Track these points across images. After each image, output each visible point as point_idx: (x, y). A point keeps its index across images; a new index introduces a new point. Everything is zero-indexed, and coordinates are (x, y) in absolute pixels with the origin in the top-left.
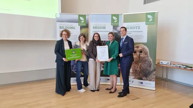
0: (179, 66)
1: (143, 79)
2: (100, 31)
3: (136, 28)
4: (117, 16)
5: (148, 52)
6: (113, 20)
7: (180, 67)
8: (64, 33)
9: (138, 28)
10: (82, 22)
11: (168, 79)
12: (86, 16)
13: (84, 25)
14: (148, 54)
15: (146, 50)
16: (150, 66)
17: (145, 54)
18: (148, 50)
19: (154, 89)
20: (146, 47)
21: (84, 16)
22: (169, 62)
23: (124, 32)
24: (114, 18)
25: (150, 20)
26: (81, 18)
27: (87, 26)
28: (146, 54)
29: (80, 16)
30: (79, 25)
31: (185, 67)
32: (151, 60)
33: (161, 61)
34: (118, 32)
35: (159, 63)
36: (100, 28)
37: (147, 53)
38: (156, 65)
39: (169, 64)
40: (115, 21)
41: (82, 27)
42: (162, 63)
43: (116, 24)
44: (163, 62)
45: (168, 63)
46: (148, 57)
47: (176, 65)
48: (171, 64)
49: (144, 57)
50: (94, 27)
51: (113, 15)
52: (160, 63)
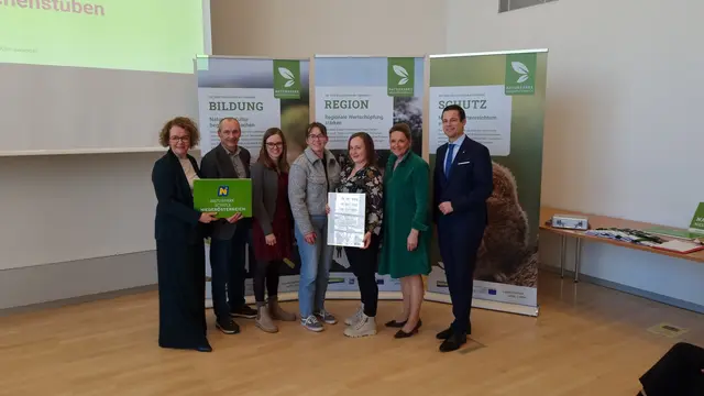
0: (615, 233)
1: (499, 278)
2: (351, 117)
3: (472, 105)
4: (408, 63)
5: (515, 187)
6: (393, 79)
7: (618, 237)
8: (175, 131)
9: (479, 104)
10: (288, 85)
11: (579, 274)
12: (301, 64)
13: (295, 94)
14: (515, 193)
15: (507, 179)
16: (521, 236)
17: (505, 195)
18: (512, 179)
19: (535, 312)
20: (506, 171)
21: (293, 65)
22: (585, 220)
23: (454, 123)
24: (399, 70)
25: (521, 80)
26: (284, 72)
27: (304, 100)
28: (508, 193)
29: (278, 63)
30: (276, 97)
31: (635, 238)
32: (524, 214)
33: (556, 218)
34: (412, 118)
35: (549, 223)
36: (350, 105)
37: (511, 189)
38: (541, 228)
39: (585, 227)
40: (401, 83)
41: (286, 104)
42: (559, 222)
43: (405, 92)
44: (563, 219)
45: (580, 224)
46: (513, 203)
47: (607, 232)
48: (589, 228)
49: (500, 206)
50: (328, 105)
51: (393, 61)
52: (555, 225)
